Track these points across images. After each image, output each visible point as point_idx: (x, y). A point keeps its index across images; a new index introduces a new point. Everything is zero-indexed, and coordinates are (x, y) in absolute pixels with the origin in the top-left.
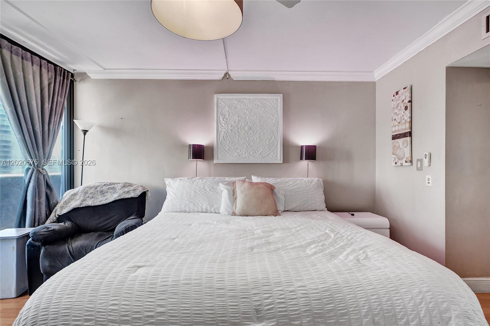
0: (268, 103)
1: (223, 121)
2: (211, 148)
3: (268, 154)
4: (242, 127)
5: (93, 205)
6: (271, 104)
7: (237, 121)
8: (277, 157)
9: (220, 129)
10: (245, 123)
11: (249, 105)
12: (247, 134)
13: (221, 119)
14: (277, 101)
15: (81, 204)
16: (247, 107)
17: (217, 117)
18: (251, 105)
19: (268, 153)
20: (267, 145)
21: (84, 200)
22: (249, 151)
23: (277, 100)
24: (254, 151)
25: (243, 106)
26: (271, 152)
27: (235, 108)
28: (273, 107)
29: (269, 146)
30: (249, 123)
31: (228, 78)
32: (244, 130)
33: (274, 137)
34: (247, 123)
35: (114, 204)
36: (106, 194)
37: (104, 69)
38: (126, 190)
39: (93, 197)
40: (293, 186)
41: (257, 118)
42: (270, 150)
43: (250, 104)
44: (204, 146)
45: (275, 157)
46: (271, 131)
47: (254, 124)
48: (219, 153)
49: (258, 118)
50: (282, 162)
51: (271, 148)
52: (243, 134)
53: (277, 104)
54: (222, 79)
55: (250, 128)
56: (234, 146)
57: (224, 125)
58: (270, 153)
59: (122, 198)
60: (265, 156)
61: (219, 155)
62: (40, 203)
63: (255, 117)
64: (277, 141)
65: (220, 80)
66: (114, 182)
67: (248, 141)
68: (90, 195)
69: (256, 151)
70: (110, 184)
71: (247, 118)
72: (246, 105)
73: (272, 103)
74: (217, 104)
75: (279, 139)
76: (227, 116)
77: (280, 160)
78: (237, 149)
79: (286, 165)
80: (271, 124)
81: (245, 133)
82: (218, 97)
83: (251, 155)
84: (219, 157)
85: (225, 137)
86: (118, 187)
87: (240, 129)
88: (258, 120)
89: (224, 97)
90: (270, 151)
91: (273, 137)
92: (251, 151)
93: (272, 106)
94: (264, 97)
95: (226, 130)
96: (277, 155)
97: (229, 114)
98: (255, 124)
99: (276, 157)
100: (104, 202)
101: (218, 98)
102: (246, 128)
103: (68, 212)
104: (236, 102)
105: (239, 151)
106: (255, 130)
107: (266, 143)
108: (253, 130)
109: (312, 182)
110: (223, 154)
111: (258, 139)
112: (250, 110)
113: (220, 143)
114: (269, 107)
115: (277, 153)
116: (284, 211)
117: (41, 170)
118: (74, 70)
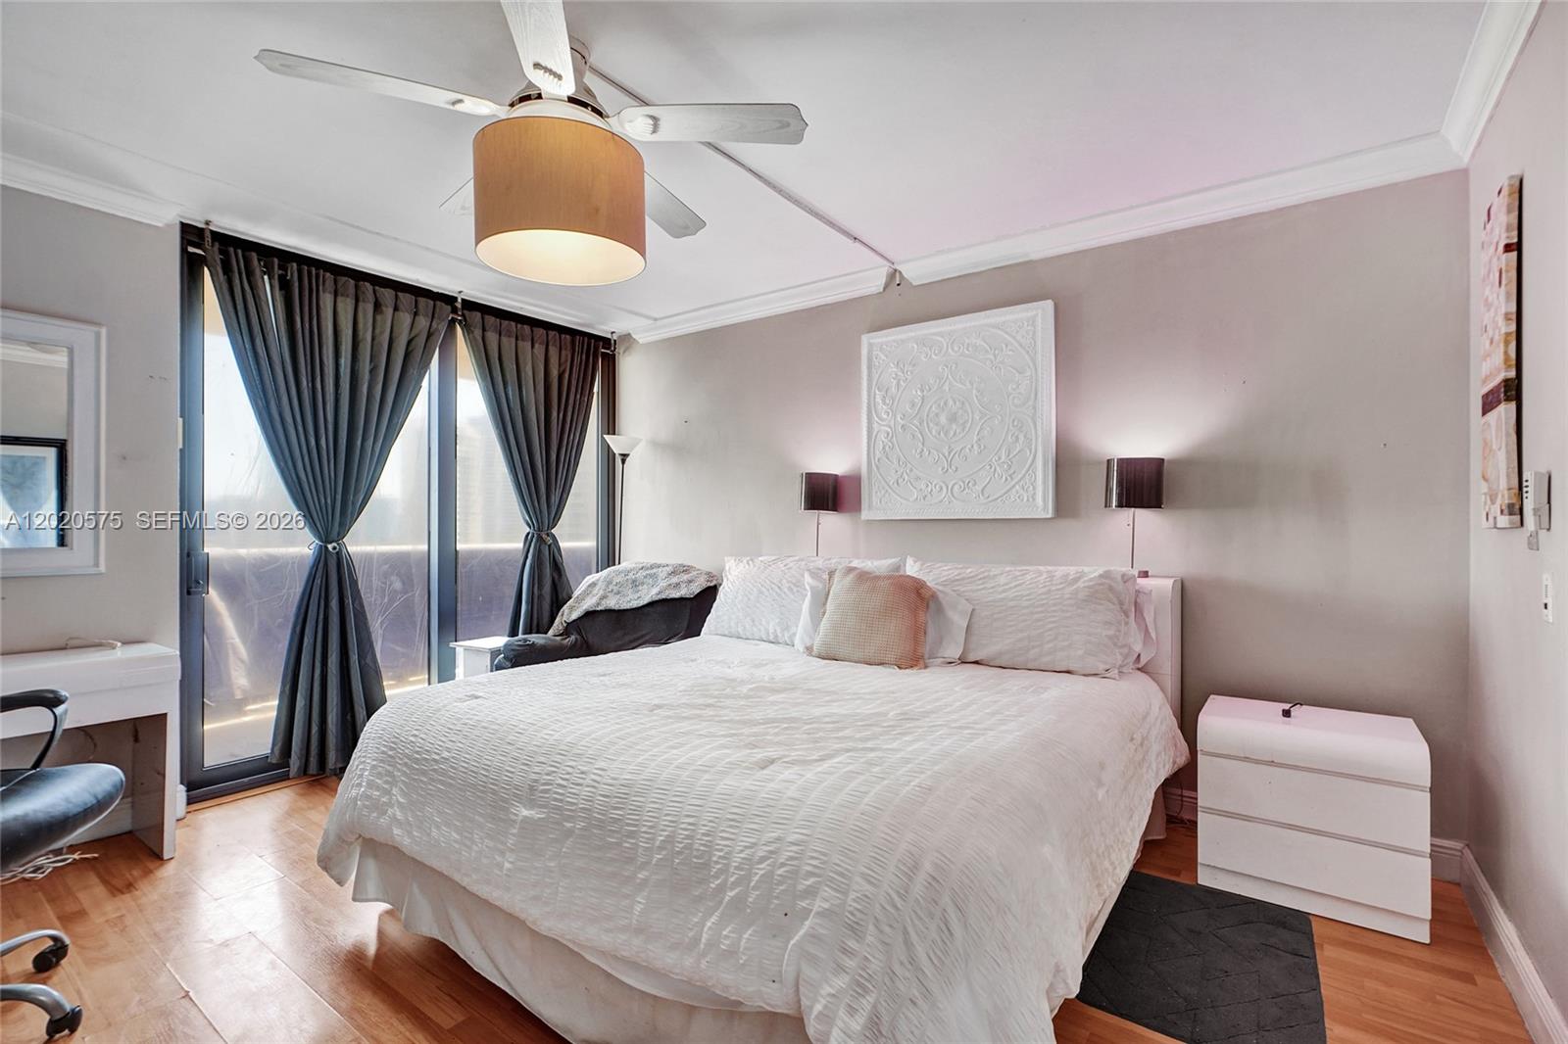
0: (1006, 336)
1: (884, 403)
2: (855, 480)
3: (1008, 491)
4: (931, 415)
5: (617, 608)
6: (1014, 338)
7: (918, 401)
8: (1034, 500)
9: (875, 425)
10: (939, 405)
11: (950, 350)
12: (945, 435)
13: (879, 400)
14: (1034, 325)
15: (598, 604)
16: (944, 356)
17: (869, 396)
18: (956, 349)
19: (1008, 487)
20: (1004, 462)
21: (604, 597)
22: (953, 482)
23: (1033, 322)
24: (964, 482)
25: (936, 355)
26: (1014, 486)
27: (914, 365)
28: (1021, 345)
29: (1010, 467)
30: (951, 402)
31: (898, 285)
32: (937, 424)
33: (1025, 437)
34: (945, 404)
35: (649, 610)
36: (640, 588)
37: (656, 320)
38: (675, 580)
39: (619, 593)
40: (1004, 591)
41: (972, 385)
42: (1012, 479)
43: (953, 349)
44: (836, 475)
45: (1028, 500)
46: (1014, 421)
47: (963, 403)
48: (874, 491)
49: (975, 386)
50: (1051, 515)
51: (1014, 472)
52: (935, 437)
53: (1034, 333)
54: (884, 289)
55: (953, 419)
56: (911, 470)
57: (885, 417)
58: (1011, 489)
59: (664, 597)
60: (997, 499)
61: (874, 498)
62: (540, 596)
63: (968, 384)
64: (1033, 451)
65: (880, 293)
66: (659, 562)
67: (947, 454)
68: (615, 588)
69: (970, 484)
70: (652, 567)
71: (946, 387)
72: (943, 352)
73: (1018, 332)
74: (870, 360)
75: (1040, 439)
76: (894, 390)
77: (1045, 508)
78: (918, 478)
79: (1065, 524)
80: (1014, 398)
81: (939, 434)
82: (871, 341)
83: (955, 495)
84: (874, 503)
85: (887, 448)
86: (662, 573)
87: (927, 423)
88: (974, 391)
89: (884, 339)
90: (1014, 482)
91: (1021, 437)
92: (954, 485)
93: (1018, 342)
94: (992, 321)
95: (890, 427)
96: (1035, 493)
97: (898, 384)
98: (967, 404)
99: (1031, 500)
100: (635, 604)
101: (871, 345)
102: (943, 419)
103: (579, 618)
104: (915, 346)
105: (923, 487)
106: (968, 420)
107: (1000, 458)
108: (961, 422)
109: (1076, 580)
110: (884, 496)
111: (975, 447)
112: (954, 366)
113: (877, 467)
114: (1007, 346)
115: (1034, 488)
116: (963, 661)
117: (544, 536)
118: (612, 333)
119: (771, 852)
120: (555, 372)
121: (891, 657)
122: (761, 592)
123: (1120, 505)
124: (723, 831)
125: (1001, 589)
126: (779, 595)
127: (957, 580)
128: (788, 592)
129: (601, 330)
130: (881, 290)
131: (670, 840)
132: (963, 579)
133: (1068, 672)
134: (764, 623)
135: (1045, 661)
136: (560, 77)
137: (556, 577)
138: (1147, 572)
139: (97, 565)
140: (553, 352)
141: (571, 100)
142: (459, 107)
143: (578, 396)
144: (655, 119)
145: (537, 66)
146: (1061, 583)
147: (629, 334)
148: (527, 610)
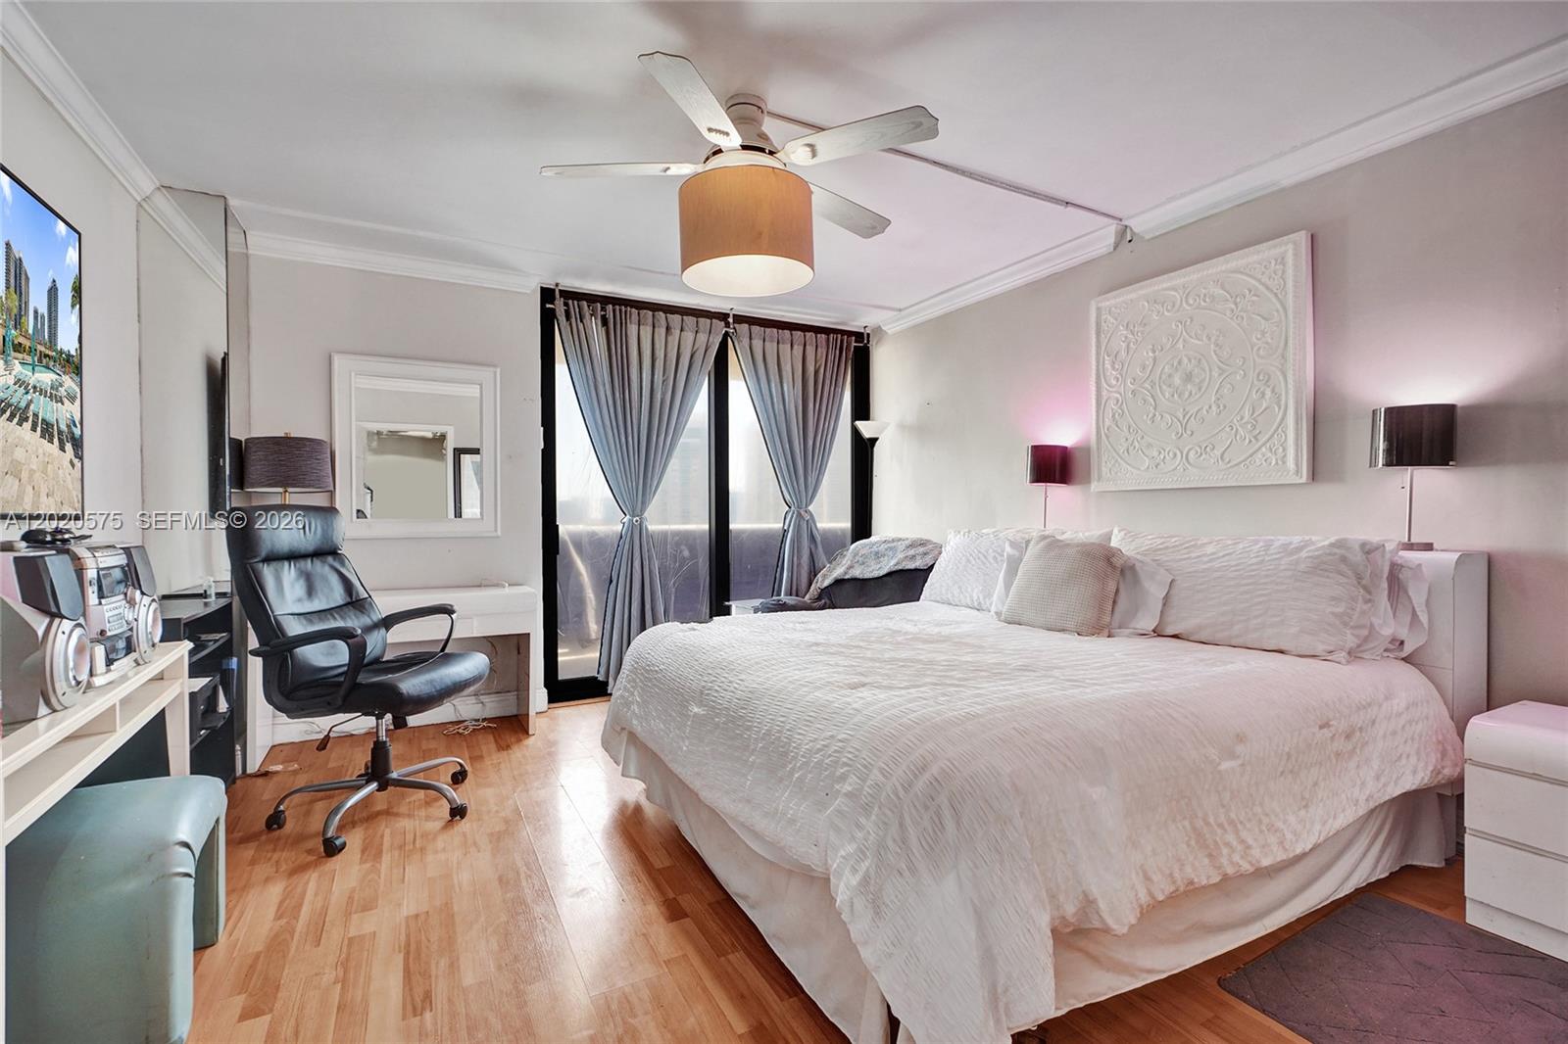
0: (1250, 280)
1: (1114, 368)
2: (1086, 450)
3: (1251, 456)
4: (1164, 377)
5: (861, 577)
6: (1259, 281)
7: (1149, 363)
8: (1284, 463)
9: (1104, 393)
10: (1173, 365)
11: (1184, 305)
12: (1179, 396)
13: (1108, 366)
14: (1283, 262)
15: (846, 573)
16: (1178, 310)
17: (1098, 362)
18: (1191, 302)
19: (1251, 451)
20: (1247, 423)
21: (851, 567)
22: (1187, 449)
23: (1283, 258)
24: (1201, 448)
25: (1168, 311)
26: (1260, 448)
27: (1145, 325)
28: (1267, 288)
29: (1254, 427)
30: (1185, 360)
31: (1130, 241)
32: (1170, 386)
33: (1273, 391)
34: (1180, 363)
35: (888, 578)
36: (882, 559)
37: (900, 310)
38: (912, 552)
39: (863, 563)
40: (1210, 561)
41: (1209, 339)
42: (1257, 440)
43: (1187, 302)
44: (1066, 448)
45: (1277, 463)
46: (1259, 375)
47: (1200, 360)
48: (1104, 464)
49: (1213, 340)
50: (1304, 480)
51: (1260, 432)
52: (1168, 400)
53: (1284, 272)
54: (1115, 249)
55: (1188, 378)
56: (1143, 437)
57: (1114, 382)
58: (1257, 450)
59: (900, 568)
60: (1240, 463)
61: (1104, 469)
62: (799, 565)
63: (1204, 339)
64: (1283, 408)
65: (1110, 253)
66: (900, 536)
67: (1181, 419)
68: (860, 559)
69: (1208, 449)
70: (893, 541)
71: (1180, 345)
72: (1177, 306)
73: (1263, 273)
74: (1098, 325)
75: (1291, 392)
76: (1123, 353)
77: (1298, 472)
78: (1149, 445)
79: (1325, 491)
80: (1259, 349)
81: (1173, 396)
82: (1100, 305)
83: (1191, 461)
84: (1104, 474)
85: (1117, 416)
86: (901, 546)
87: (1160, 387)
88: (1212, 346)
89: (1113, 302)
90: (1260, 444)
91: (1268, 392)
92: (1190, 450)
93: (1263, 284)
94: (1233, 265)
95: (1121, 395)
96: (1285, 456)
97: (1128, 346)
98: (1203, 361)
99: (1280, 462)
100: (876, 574)
101: (1099, 309)
102: (1177, 380)
103: (830, 585)
104: (1146, 304)
105: (1155, 454)
106: (1204, 379)
107: (1242, 418)
108: (1197, 381)
109: (1299, 549)
110: (1114, 465)
111: (1214, 408)
112: (1189, 320)
113: (1107, 437)
114: (1250, 291)
115: (1284, 450)
116: (1158, 633)
117: (803, 513)
118: (865, 327)
119: (824, 746)
120: (811, 369)
121: (1071, 625)
122: (968, 561)
123: (1388, 464)
124: (800, 728)
125: (1206, 559)
126: (984, 564)
127: (1160, 549)
128: (992, 561)
129: (855, 326)
130: (1112, 249)
131: (768, 733)
132: (1167, 548)
133: (1281, 652)
134: (969, 590)
135: (1249, 640)
136: (727, 134)
137: (813, 550)
138: (1432, 544)
139: (496, 530)
140: (810, 350)
141: (744, 147)
142: (669, 173)
143: (832, 389)
144: (811, 146)
145: (710, 130)
146: (1279, 553)
147: (880, 327)
148: (788, 576)
